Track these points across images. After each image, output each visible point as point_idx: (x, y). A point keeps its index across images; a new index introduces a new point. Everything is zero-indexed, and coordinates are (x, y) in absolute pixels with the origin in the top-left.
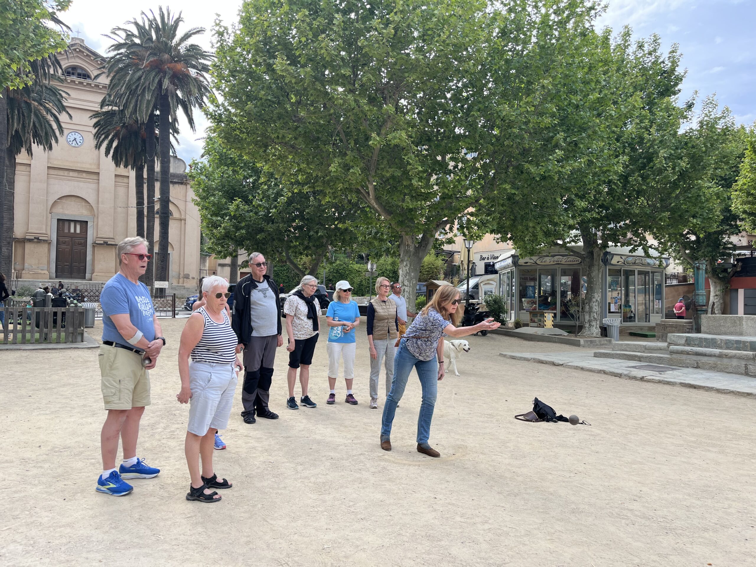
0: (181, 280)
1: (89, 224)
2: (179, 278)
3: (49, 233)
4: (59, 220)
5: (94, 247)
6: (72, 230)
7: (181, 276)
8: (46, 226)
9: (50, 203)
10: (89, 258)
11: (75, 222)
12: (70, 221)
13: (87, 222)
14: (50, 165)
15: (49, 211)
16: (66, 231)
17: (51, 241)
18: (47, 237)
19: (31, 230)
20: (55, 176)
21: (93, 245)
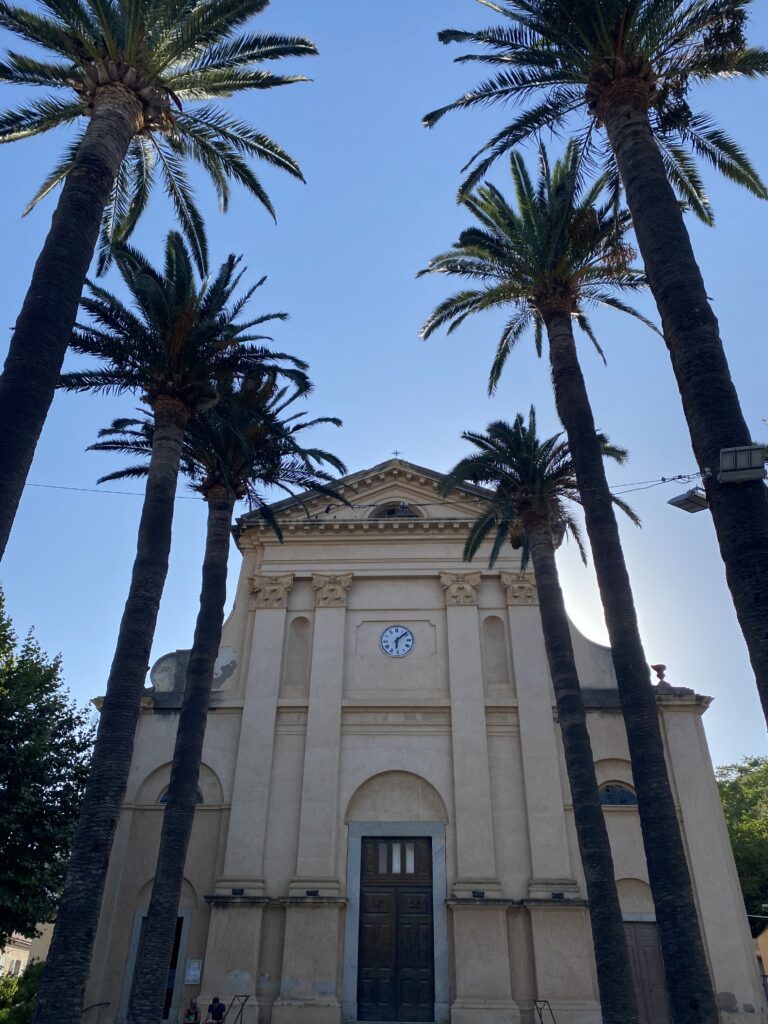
1: (436, 845)
3: (342, 878)
4: (365, 841)
5: (450, 910)
6: (396, 868)
8: (337, 857)
9: (346, 796)
10: (440, 948)
11: (403, 840)
12: (390, 840)
13: (429, 839)
14: (346, 703)
15: (343, 816)
16: (383, 869)
17: (347, 900)
18: (339, 889)
19: (302, 873)
20: (357, 729)
21: (448, 906)
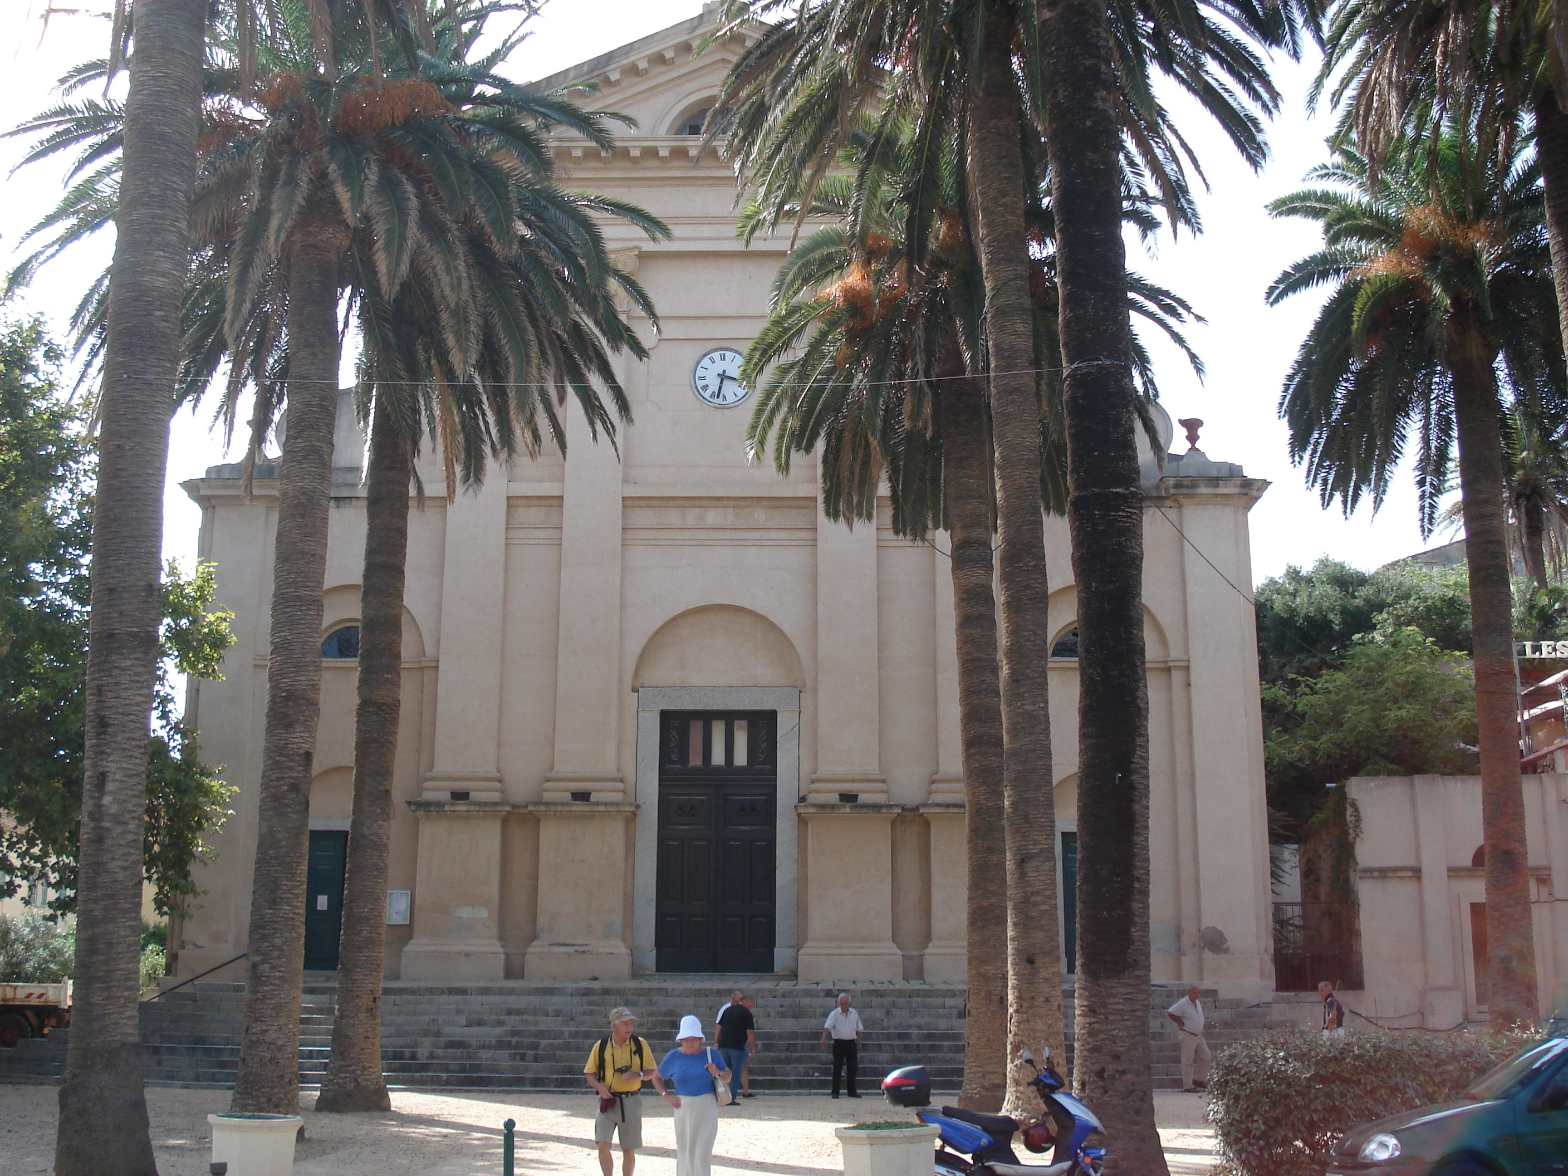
0: (1188, 962)
1: (784, 724)
2: (1180, 951)
3: (630, 778)
4: (667, 717)
5: (802, 821)
6: (718, 757)
7: (1186, 942)
8: (620, 742)
9: (634, 647)
10: (784, 875)
11: (729, 717)
12: (707, 717)
13: (774, 714)
14: (631, 491)
15: (628, 680)
16: (696, 760)
17: (638, 807)
18: (624, 791)
19: (562, 768)
20: (651, 534)
21: (799, 815)
